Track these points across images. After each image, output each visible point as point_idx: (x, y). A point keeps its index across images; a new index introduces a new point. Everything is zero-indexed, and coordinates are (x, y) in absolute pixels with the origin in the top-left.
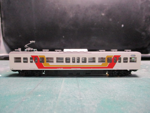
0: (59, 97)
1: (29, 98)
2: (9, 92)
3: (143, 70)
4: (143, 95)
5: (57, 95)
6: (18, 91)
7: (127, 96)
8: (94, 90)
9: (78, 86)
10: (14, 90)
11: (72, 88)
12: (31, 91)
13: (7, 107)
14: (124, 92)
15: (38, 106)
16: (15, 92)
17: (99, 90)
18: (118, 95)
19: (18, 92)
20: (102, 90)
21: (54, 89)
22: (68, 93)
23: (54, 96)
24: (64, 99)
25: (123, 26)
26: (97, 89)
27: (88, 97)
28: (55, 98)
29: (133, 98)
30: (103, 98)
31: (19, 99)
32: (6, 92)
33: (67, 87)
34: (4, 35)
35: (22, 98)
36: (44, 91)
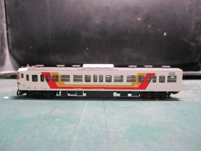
0: (81, 122)
1: (45, 122)
2: (21, 116)
3: (189, 92)
4: (182, 120)
5: (79, 120)
6: (31, 115)
7: (163, 122)
8: (124, 114)
9: (105, 109)
10: (26, 114)
11: (97, 112)
12: (47, 116)
13: (19, 132)
14: (160, 117)
15: (55, 131)
16: (27, 116)
17: (130, 115)
18: (152, 120)
19: (31, 117)
20: (134, 115)
21: (75, 113)
22: (91, 117)
23: (74, 121)
24: (87, 124)
26: (128, 114)
27: (115, 122)
28: (76, 123)
29: (170, 124)
30: (133, 123)
31: (33, 124)
32: (17, 116)
33: (91, 111)
34: (10, 47)
35: (37, 123)
36: (62, 116)
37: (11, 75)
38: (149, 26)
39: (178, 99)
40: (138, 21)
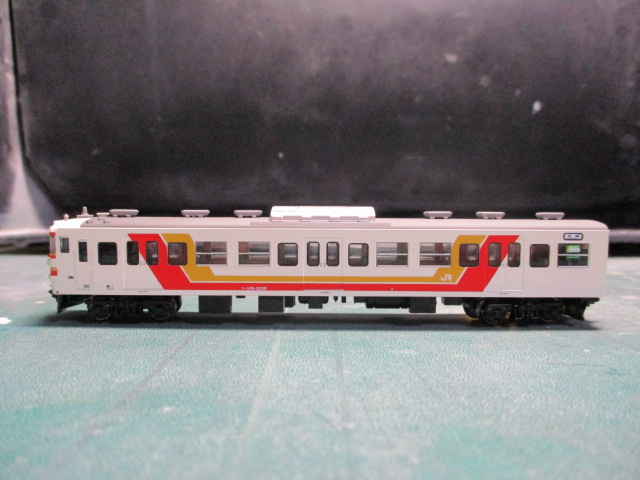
0: (252, 419)
1: (121, 419)
2: (39, 393)
3: (626, 300)
4: (624, 412)
5: (246, 410)
6: (76, 390)
7: (553, 417)
8: (408, 387)
9: (339, 367)
10: (59, 385)
11: (313, 379)
12: (134, 391)
13: (20, 460)
14: (541, 398)
15: (156, 456)
16: (62, 392)
17: (430, 389)
18: (513, 412)
19: (74, 396)
20: (444, 389)
21: (234, 382)
22: (291, 398)
23: (230, 415)
24: (275, 428)
25: (537, 107)
26: (423, 384)
27: (378, 420)
28: (234, 422)
29: (582, 425)
30: (446, 423)
31: (76, 425)
32: (24, 395)
33: (291, 374)
34: (28, 149)
35: (92, 421)
36: (188, 391)
37: (31, 241)
38: (485, 81)
39: (594, 325)
40: (446, 65)
